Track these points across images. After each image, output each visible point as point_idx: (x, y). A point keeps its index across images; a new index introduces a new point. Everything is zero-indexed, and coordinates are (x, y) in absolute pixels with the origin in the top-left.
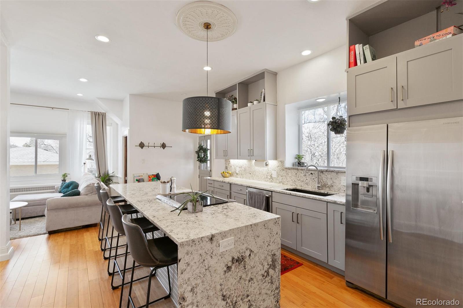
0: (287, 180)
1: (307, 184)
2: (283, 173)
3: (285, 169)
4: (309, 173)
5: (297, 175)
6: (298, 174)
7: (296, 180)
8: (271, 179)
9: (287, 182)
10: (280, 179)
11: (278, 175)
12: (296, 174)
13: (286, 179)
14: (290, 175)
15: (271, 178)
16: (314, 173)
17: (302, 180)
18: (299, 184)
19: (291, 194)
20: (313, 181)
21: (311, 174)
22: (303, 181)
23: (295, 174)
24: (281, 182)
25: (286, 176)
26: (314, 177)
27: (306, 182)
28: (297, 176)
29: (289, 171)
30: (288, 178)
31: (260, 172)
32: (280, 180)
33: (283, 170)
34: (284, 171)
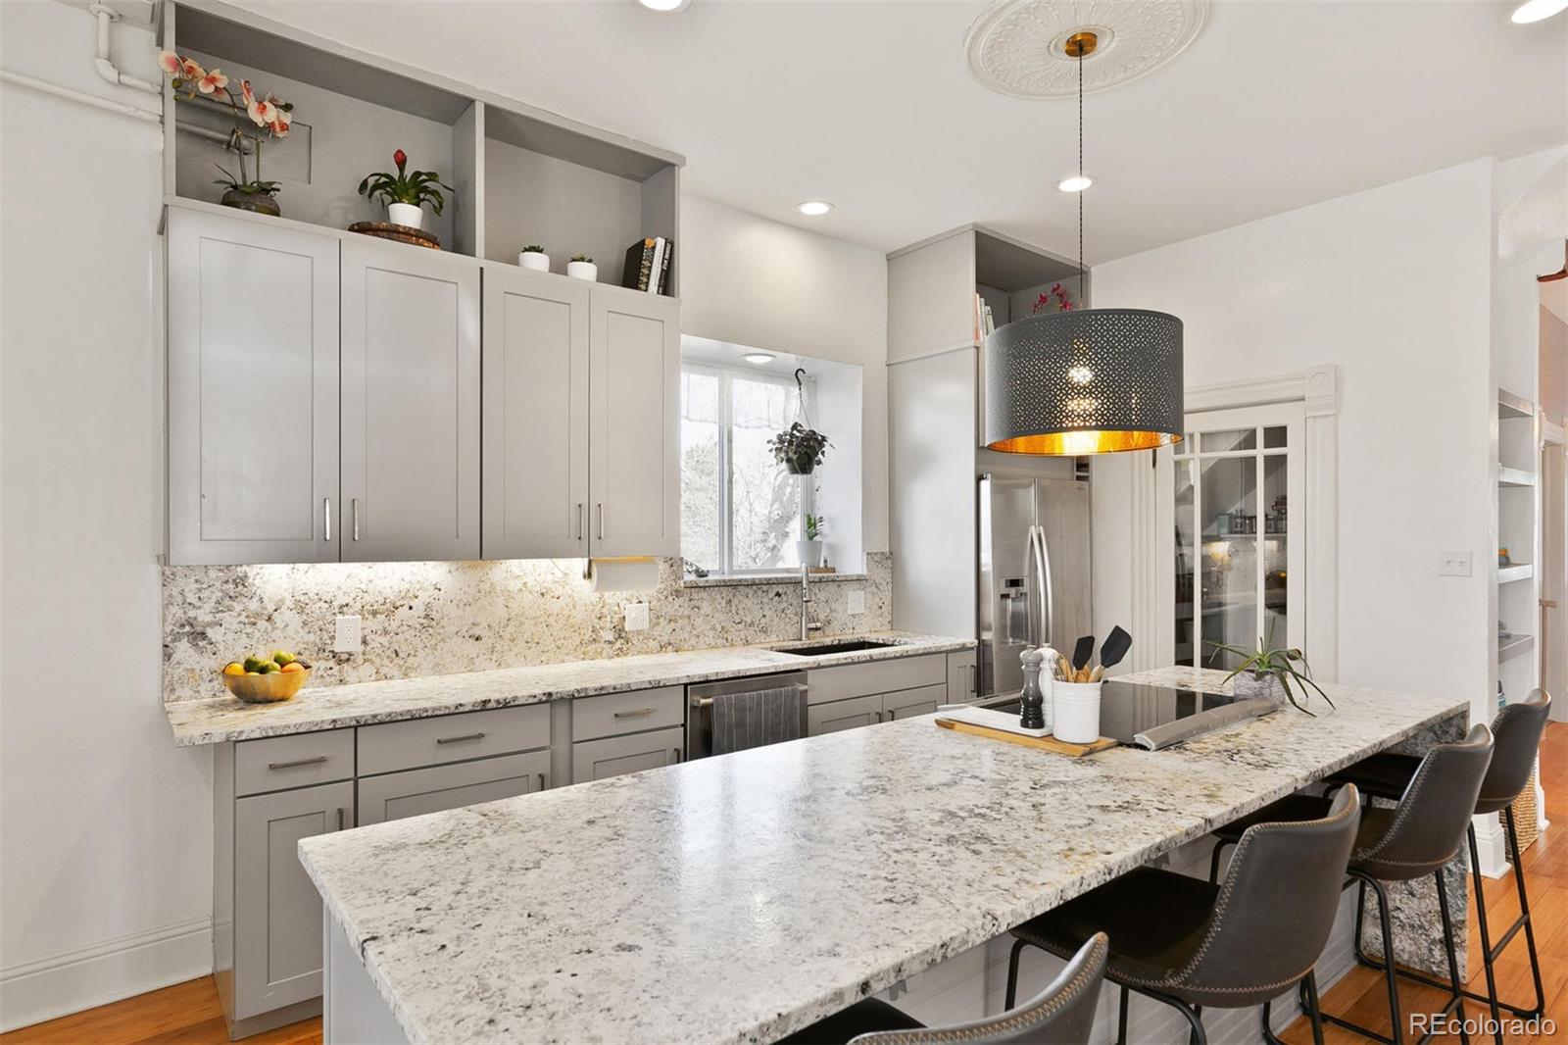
0: (695, 632)
1: (764, 632)
2: (676, 606)
3: (688, 590)
4: (772, 594)
5: (733, 605)
6: (735, 601)
7: (728, 625)
8: (619, 641)
9: (693, 641)
10: (664, 631)
11: (656, 618)
12: (730, 601)
13: (688, 629)
14: (706, 608)
15: (620, 637)
16: (786, 593)
17: (749, 621)
18: (739, 636)
19: (872, 660)
20: (783, 615)
21: (778, 594)
22: (752, 624)
23: (724, 603)
24: (670, 644)
25: (689, 617)
26: (785, 605)
27: (760, 626)
28: (734, 609)
29: (704, 594)
30: (699, 622)
31: (551, 620)
32: (665, 639)
33: (678, 593)
34: (681, 599)
